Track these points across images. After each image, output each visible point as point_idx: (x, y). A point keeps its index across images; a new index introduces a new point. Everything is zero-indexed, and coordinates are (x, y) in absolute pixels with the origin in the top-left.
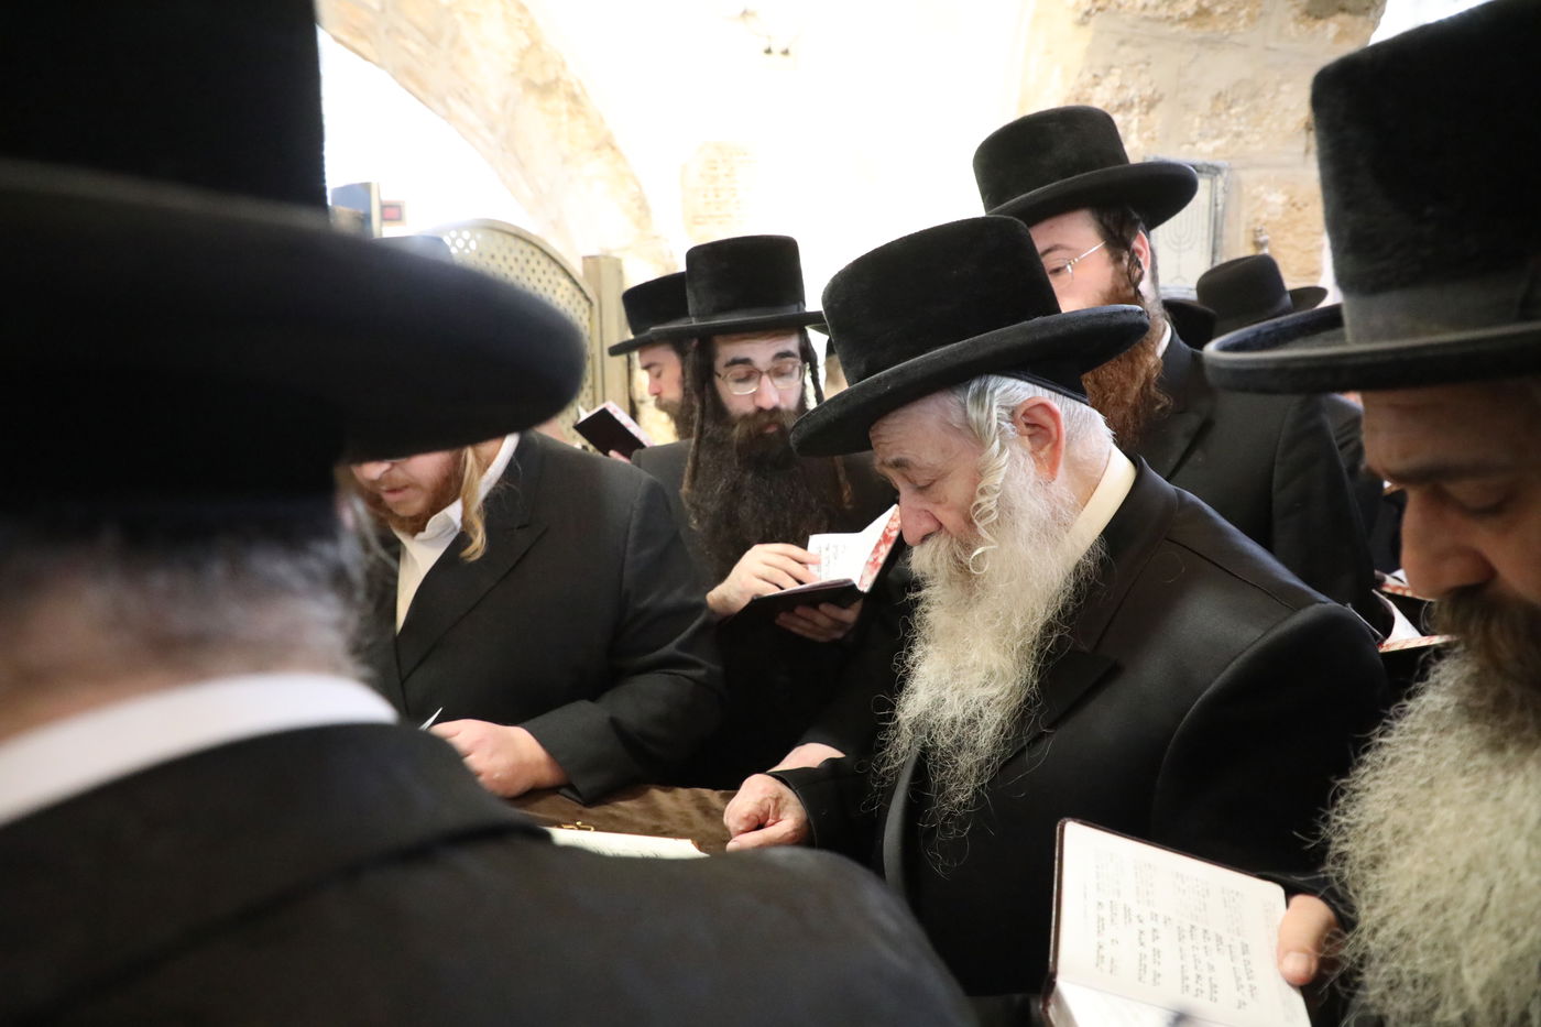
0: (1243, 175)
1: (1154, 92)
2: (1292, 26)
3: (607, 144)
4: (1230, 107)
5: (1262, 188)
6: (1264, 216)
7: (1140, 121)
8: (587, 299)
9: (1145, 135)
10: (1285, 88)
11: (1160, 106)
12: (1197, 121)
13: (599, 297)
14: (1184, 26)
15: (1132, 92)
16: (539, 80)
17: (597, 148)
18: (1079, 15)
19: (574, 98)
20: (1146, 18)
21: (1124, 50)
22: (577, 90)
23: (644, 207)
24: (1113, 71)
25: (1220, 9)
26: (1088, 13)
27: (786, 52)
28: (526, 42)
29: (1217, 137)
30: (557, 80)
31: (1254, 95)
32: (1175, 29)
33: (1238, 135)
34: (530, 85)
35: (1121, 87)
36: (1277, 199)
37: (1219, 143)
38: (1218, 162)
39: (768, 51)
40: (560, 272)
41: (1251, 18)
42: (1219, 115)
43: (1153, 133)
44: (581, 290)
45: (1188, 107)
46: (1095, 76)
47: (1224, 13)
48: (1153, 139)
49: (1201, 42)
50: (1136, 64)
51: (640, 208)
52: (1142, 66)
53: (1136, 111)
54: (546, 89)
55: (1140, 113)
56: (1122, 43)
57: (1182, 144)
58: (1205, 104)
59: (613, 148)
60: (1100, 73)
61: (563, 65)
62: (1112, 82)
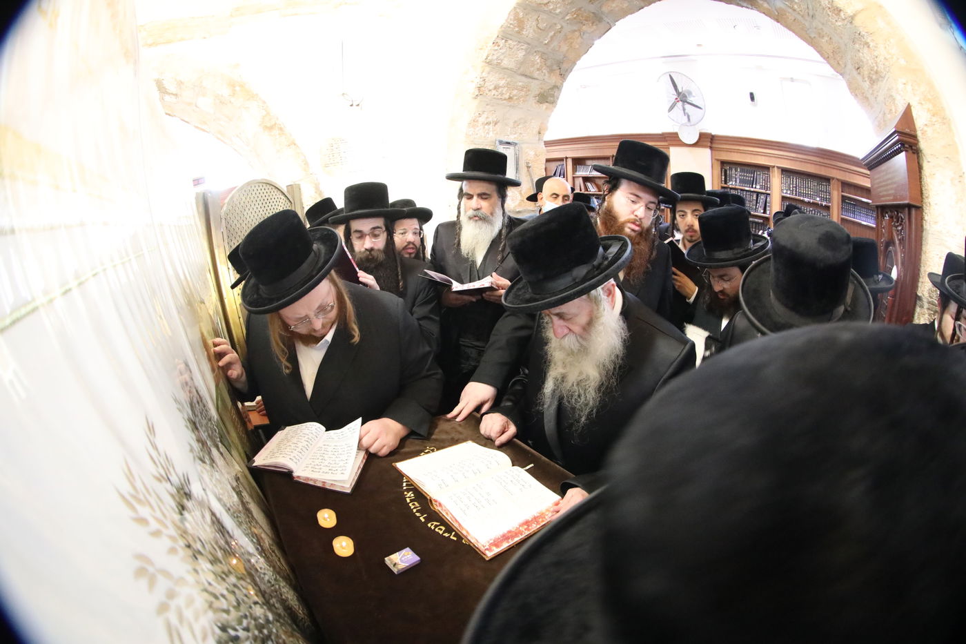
0: (523, 146)
1: (496, 119)
2: (534, 104)
3: (293, 143)
4: (518, 125)
5: (528, 150)
6: (529, 158)
7: (493, 128)
8: (290, 202)
9: (495, 132)
10: (533, 121)
11: (499, 124)
12: (509, 129)
13: (294, 200)
14: (504, 101)
15: (490, 120)
16: (269, 125)
18: (474, 96)
19: (281, 129)
20: (495, 98)
21: (488, 107)
22: (282, 127)
23: (306, 164)
24: (485, 113)
25: (515, 98)
26: (477, 95)
27: (358, 105)
28: (265, 113)
29: (515, 134)
30: (275, 124)
31: (525, 122)
32: (502, 102)
33: (521, 134)
34: (266, 127)
35: (487, 118)
36: (532, 153)
37: (516, 136)
38: (516, 142)
39: (352, 105)
40: (281, 194)
41: (524, 101)
42: (515, 127)
44: (288, 199)
45: (506, 125)
46: (479, 114)
48: (497, 133)
49: (510, 106)
50: (491, 111)
51: (305, 164)
52: (493, 112)
53: (491, 125)
54: (271, 128)
55: (493, 126)
56: (487, 105)
57: (506, 135)
58: (511, 124)
59: (295, 144)
60: (481, 113)
61: (277, 119)
62: (485, 116)
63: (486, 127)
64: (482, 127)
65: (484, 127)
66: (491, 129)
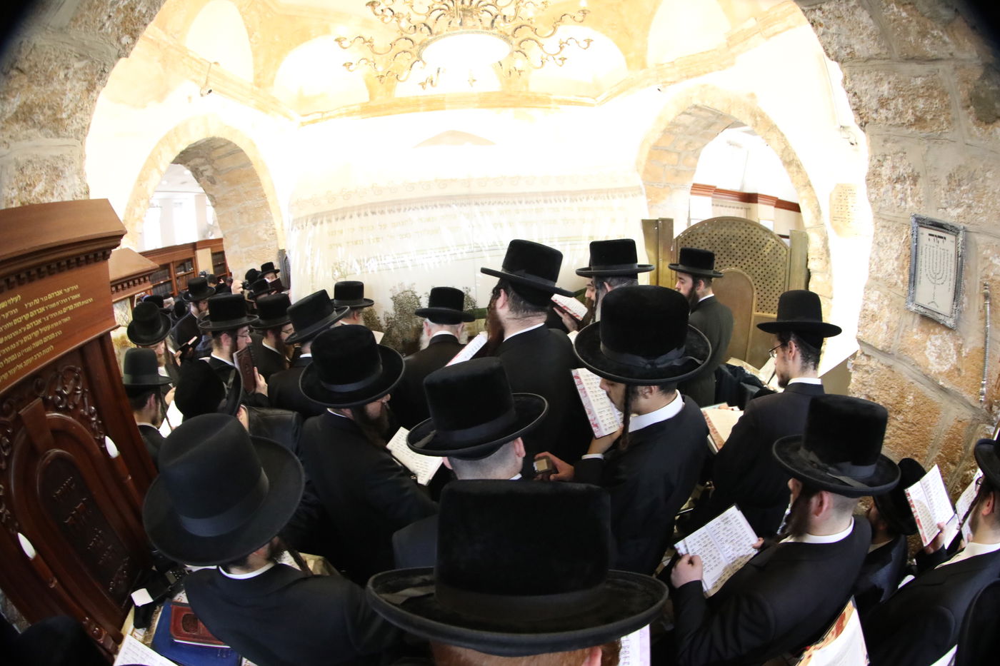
0: (977, 237)
1: (913, 171)
2: (974, 128)
4: (959, 185)
5: (989, 252)
6: (992, 276)
7: (911, 189)
8: (786, 248)
9: (916, 199)
11: (920, 180)
12: (943, 192)
14: (913, 129)
15: (901, 171)
17: (805, 186)
19: (798, 166)
20: (891, 125)
21: (889, 145)
24: (888, 157)
28: (784, 146)
29: (957, 206)
30: (793, 160)
31: (971, 178)
32: (909, 131)
33: (969, 206)
35: (895, 168)
36: (998, 263)
37: (960, 210)
38: (961, 225)
41: (949, 122)
42: (954, 190)
43: (919, 198)
45: (935, 182)
46: (879, 161)
47: (932, 119)
49: (928, 139)
50: (896, 153)
51: (817, 211)
52: (901, 154)
53: (906, 182)
54: (789, 164)
55: (910, 185)
56: (885, 141)
57: (939, 208)
58: (944, 182)
60: (881, 159)
62: (888, 164)
63: (898, 186)
64: (889, 186)
65: (894, 188)
66: (909, 192)
